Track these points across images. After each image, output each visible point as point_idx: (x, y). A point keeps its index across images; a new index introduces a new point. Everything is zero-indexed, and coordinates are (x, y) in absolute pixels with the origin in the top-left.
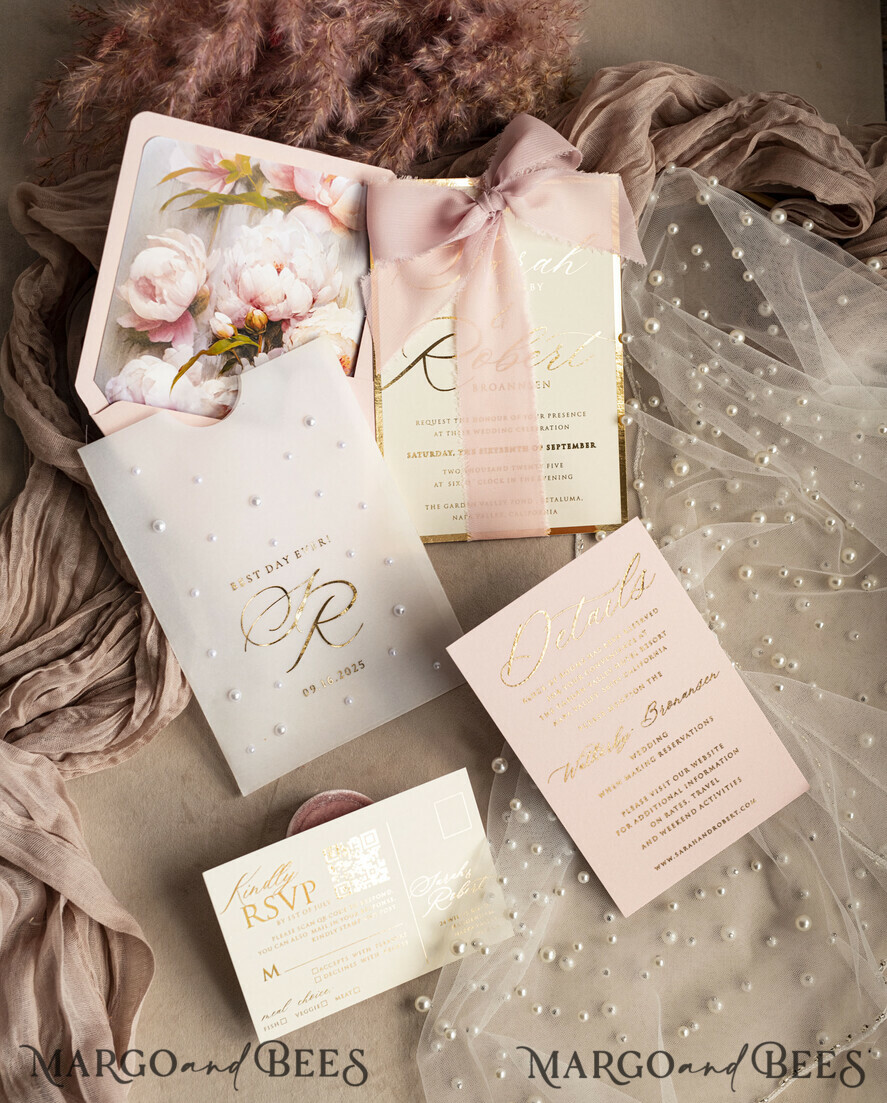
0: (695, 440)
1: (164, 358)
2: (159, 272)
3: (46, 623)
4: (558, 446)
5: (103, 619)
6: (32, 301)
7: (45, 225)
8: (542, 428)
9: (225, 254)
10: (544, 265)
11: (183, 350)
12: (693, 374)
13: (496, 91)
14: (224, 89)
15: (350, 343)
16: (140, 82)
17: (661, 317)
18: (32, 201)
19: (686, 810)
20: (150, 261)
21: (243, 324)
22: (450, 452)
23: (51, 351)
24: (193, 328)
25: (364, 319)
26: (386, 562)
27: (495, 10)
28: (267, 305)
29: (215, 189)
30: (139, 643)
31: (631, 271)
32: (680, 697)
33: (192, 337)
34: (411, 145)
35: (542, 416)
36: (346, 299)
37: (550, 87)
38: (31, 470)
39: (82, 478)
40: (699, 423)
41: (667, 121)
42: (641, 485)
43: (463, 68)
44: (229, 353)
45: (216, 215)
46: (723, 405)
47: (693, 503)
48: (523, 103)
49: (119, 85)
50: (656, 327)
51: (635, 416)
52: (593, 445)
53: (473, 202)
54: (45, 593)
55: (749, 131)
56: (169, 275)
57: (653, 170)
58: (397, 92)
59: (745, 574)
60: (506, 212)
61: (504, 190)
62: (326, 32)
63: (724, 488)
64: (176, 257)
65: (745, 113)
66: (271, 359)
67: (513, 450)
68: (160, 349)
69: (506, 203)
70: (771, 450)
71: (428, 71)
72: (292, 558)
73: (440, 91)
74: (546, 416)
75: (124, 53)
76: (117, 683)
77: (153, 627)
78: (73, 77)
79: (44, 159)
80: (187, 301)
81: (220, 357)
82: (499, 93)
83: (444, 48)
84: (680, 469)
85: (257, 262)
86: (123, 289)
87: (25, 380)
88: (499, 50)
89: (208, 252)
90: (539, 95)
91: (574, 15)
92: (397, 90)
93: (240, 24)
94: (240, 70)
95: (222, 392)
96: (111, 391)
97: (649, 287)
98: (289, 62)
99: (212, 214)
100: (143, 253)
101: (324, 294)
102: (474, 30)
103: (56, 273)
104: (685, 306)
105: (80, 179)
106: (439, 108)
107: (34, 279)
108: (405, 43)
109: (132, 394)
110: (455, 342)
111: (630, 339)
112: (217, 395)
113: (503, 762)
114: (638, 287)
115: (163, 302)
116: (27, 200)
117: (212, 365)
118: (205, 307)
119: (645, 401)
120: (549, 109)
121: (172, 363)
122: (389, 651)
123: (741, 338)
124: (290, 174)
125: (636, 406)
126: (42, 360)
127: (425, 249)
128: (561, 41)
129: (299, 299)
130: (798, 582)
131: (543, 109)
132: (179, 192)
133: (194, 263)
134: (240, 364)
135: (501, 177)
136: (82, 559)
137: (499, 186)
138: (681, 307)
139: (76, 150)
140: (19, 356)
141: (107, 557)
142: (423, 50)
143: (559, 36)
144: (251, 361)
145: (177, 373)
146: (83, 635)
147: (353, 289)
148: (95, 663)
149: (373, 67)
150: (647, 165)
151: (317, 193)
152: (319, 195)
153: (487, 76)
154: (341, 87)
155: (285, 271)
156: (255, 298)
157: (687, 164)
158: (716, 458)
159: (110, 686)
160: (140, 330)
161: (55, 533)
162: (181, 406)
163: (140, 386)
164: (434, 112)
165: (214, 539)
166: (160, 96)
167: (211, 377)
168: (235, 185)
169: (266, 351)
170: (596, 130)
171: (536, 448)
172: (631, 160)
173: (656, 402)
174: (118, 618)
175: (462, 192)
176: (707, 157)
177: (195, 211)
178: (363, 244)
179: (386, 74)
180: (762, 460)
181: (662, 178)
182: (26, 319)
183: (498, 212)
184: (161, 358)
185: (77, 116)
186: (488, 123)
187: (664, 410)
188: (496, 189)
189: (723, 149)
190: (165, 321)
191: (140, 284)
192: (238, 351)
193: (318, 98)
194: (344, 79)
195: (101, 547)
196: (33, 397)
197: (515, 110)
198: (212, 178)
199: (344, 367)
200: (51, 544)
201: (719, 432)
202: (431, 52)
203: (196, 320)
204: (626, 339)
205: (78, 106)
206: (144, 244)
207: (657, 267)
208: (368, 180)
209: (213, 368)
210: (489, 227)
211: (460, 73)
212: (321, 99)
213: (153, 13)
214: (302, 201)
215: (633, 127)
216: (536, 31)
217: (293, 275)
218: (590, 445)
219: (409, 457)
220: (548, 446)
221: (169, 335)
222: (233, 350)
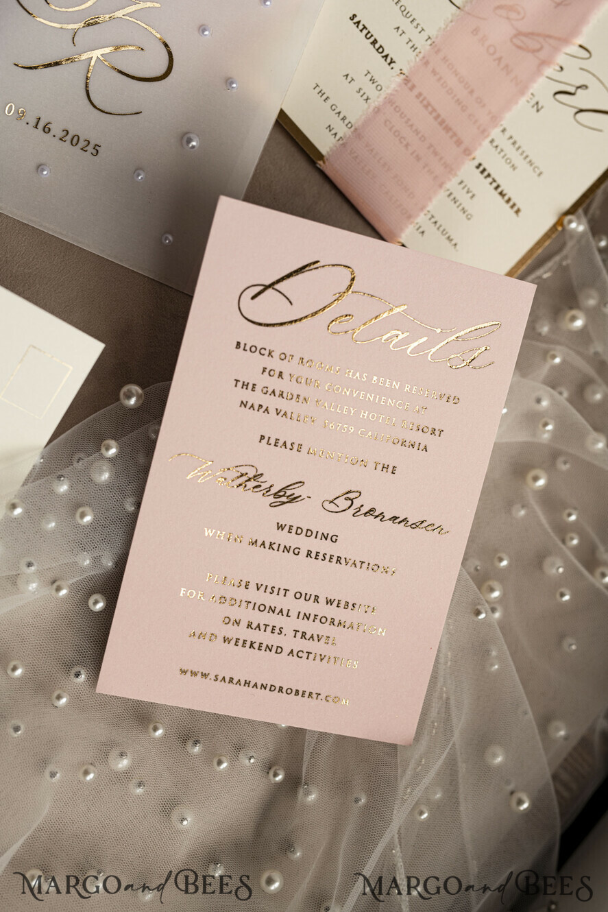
4: (489, 175)
8: (493, 141)
19: (274, 640)
22: (392, 62)
26: (229, 82)
32: (388, 516)
35: (504, 131)
47: (557, 361)
52: (518, 211)
59: (536, 479)
67: (448, 129)
74: (507, 134)
113: (139, 397)
119: (592, 232)
122: (138, 169)
171: (469, 154)
218: (515, 208)
219: (352, 19)
220: (480, 165)
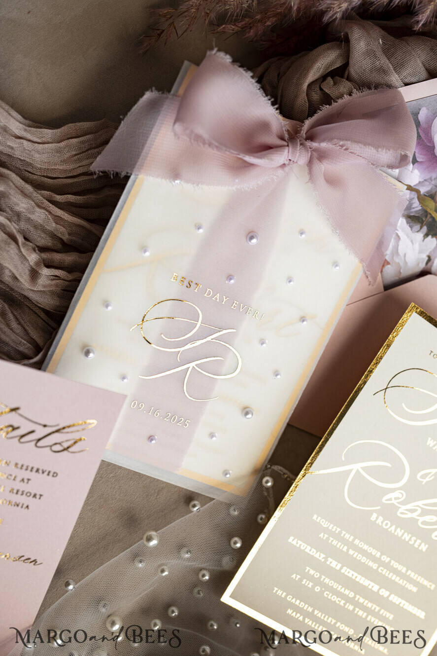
33: (427, 177)
44: (426, 213)
81: (420, 208)
117: (411, 205)
134: (421, 228)
144: (426, 235)
190: (434, 147)
192: (430, 220)
221: (423, 157)
222: (429, 216)
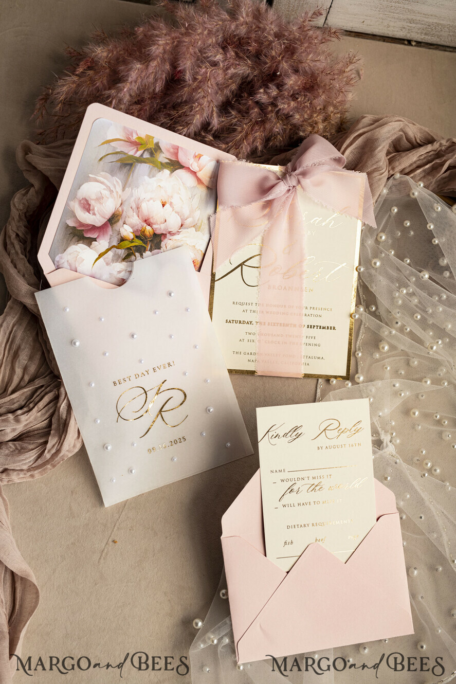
0: (394, 332)
1: (91, 246)
2: (94, 197)
3: (6, 392)
4: (314, 326)
5: (38, 393)
6: (21, 207)
7: (33, 164)
8: (306, 315)
9: (133, 191)
10: (317, 221)
11: (103, 244)
12: (397, 294)
13: (301, 120)
14: (145, 101)
15: (200, 252)
16: (98, 90)
17: (382, 260)
18: (30, 152)
20: (89, 190)
21: (139, 234)
22: (251, 322)
23: (29, 237)
24: (110, 231)
25: (210, 239)
26: (206, 381)
27: (305, 72)
28: (155, 224)
29: (131, 153)
30: (56, 409)
31: (367, 232)
33: (109, 237)
34: (249, 144)
35: (306, 308)
36: (201, 226)
37: (333, 122)
38: (9, 303)
39: (35, 310)
40: (397, 323)
41: (398, 148)
42: (360, 354)
43: (284, 103)
44: (129, 249)
45: (130, 168)
46: (412, 314)
47: (388, 368)
48: (316, 129)
49: (85, 90)
50: (378, 264)
51: (361, 315)
52: (334, 329)
53: (279, 179)
54: (7, 375)
55: (445, 158)
56: (99, 199)
57: (386, 174)
58: (244, 114)
59: (414, 414)
60: (299, 187)
61: (298, 175)
62: (207, 73)
63: (408, 363)
64: (104, 189)
65: (443, 148)
66: (153, 255)
67: (287, 325)
68: (89, 241)
69: (299, 182)
70: (438, 342)
71: (263, 104)
72: (151, 371)
73: (269, 116)
74: (309, 308)
75: (91, 72)
76: (40, 431)
77: (65, 401)
78: (60, 82)
79: (41, 131)
80: (108, 216)
81: (124, 250)
82: (303, 121)
83: (274, 92)
84: (383, 348)
85: (151, 199)
86: (72, 203)
87: (11, 251)
88: (305, 96)
89: (124, 189)
90: (326, 126)
91: (351, 82)
92: (244, 113)
93: (158, 61)
94: (155, 88)
95: (122, 271)
96: (58, 262)
97: (377, 242)
98: (184, 87)
99: (128, 167)
100: (85, 184)
101: (188, 222)
102: (292, 82)
103: (37, 192)
104: (397, 255)
105: (59, 143)
106: (268, 126)
107: (24, 195)
108: (253, 87)
109: (70, 265)
110: (260, 259)
111: (362, 269)
112: (119, 272)
114: (370, 242)
115: (94, 214)
116: (27, 150)
117: (118, 254)
118: (118, 220)
119: (367, 307)
120: (331, 134)
121: (95, 250)
122: (201, 434)
123: (427, 276)
124: (176, 151)
125: (362, 309)
126: (23, 242)
127: (249, 202)
128: (341, 94)
129: (173, 223)
130: (444, 422)
131: (327, 134)
132: (110, 152)
133: (115, 194)
134: (135, 256)
135: (298, 167)
136: (31, 358)
137: (296, 172)
138: (395, 255)
139: (59, 127)
140: (10, 237)
141: (45, 359)
142: (262, 90)
143: (340, 91)
144: (141, 255)
145: (97, 256)
146: (25, 402)
147: (206, 222)
148: (29, 418)
149: (232, 99)
150: (383, 171)
151: (190, 163)
152: (191, 165)
153: (297, 109)
154: (212, 105)
155: (167, 206)
156: (148, 219)
157: (407, 174)
158: (405, 344)
159: (36, 432)
160: (79, 229)
161: (18, 341)
162: (98, 276)
163: (75, 261)
164: (264, 128)
165: (107, 354)
166: (107, 97)
167: (117, 261)
168: (144, 152)
169: (151, 250)
170: (356, 148)
171: (301, 326)
172: (375, 167)
173: (374, 309)
174: (46, 394)
175: (274, 173)
176: (419, 171)
177: (119, 164)
178: (214, 196)
179: (240, 104)
180: (432, 348)
181: (391, 180)
182: (16, 218)
183: (294, 186)
184: (89, 247)
185: (60, 105)
186: (295, 138)
187: (378, 314)
188: (294, 173)
189: (429, 168)
190: (94, 226)
191: (82, 202)
192: (134, 248)
193: (197, 109)
194: (213, 101)
195: (43, 353)
196: (14, 261)
197: (311, 132)
198: (131, 147)
199: (195, 266)
200: (15, 347)
201: (408, 329)
202: (265, 92)
203: (112, 228)
204: (360, 269)
205: (61, 99)
206: (87, 179)
207: (383, 231)
208: (221, 159)
209: (119, 257)
210: (288, 195)
211: (281, 106)
212: (199, 110)
213: (110, 51)
214: (182, 167)
215: (377, 148)
216: (328, 87)
217: (171, 209)
218: (332, 328)
219: (227, 322)
220: (308, 326)
221: (95, 234)
222: (132, 248)
